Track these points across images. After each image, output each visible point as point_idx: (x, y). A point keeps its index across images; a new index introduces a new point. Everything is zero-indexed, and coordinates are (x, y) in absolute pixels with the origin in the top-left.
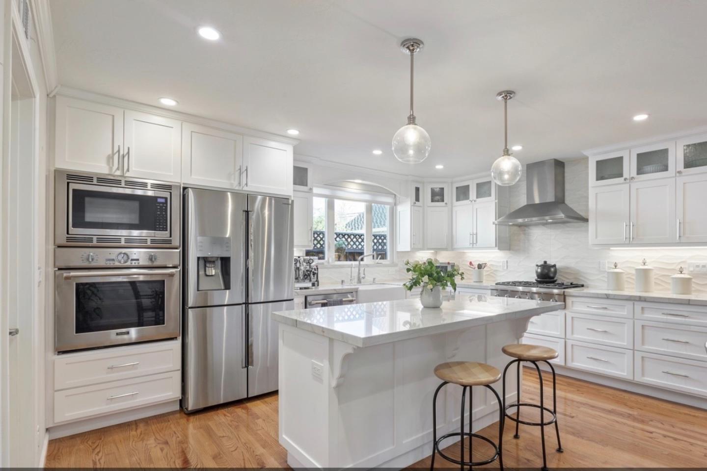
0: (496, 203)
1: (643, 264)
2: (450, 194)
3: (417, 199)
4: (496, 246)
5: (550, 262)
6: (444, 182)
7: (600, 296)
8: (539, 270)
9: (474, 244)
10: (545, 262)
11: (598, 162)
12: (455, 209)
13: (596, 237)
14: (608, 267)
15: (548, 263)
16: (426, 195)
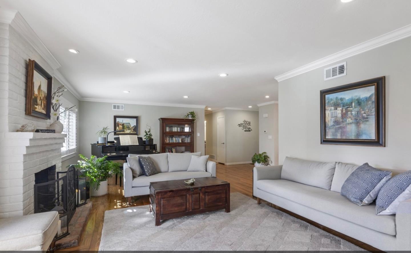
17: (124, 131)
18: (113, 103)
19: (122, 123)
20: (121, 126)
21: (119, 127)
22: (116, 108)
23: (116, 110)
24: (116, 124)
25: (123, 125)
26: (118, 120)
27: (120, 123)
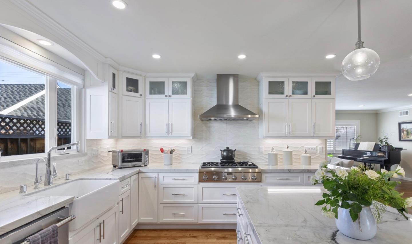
0: (191, 100)
1: (287, 148)
2: (144, 87)
3: (114, 86)
4: (191, 136)
5: (232, 148)
6: (140, 75)
7: (285, 171)
8: (225, 154)
9: (169, 133)
10: (228, 148)
11: (270, 83)
12: (148, 101)
13: (268, 132)
14: (264, 150)
15: (229, 148)
16: (122, 84)
17: (408, 137)
18: (400, 110)
19: (406, 129)
20: (405, 132)
21: (404, 133)
22: (401, 115)
23: (402, 116)
24: (401, 131)
25: (407, 131)
26: (403, 126)
27: (405, 129)
